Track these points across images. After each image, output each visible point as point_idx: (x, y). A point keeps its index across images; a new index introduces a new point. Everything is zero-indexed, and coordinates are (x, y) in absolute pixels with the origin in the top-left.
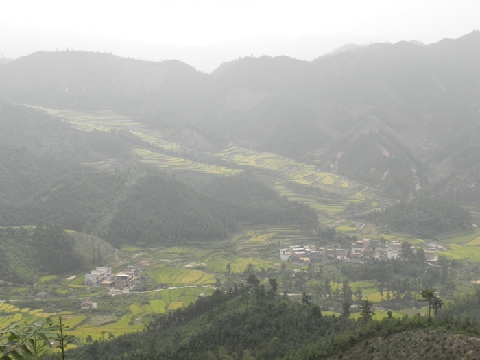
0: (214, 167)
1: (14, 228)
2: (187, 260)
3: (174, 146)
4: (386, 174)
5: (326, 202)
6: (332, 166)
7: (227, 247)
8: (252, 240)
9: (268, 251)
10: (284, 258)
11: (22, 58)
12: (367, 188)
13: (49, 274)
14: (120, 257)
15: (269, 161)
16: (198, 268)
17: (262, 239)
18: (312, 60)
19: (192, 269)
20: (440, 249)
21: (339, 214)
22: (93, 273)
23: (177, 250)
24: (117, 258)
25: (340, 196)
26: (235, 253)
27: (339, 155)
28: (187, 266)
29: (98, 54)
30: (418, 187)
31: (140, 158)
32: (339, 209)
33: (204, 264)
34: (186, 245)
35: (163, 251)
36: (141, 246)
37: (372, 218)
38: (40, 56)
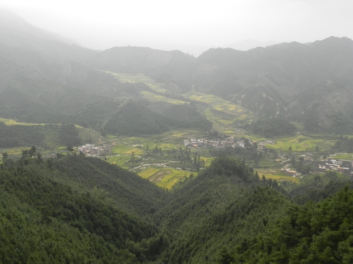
0: (176, 100)
1: (53, 124)
2: (134, 143)
3: (164, 90)
4: (262, 106)
5: (226, 119)
6: (239, 102)
7: (158, 138)
8: (174, 135)
9: (180, 141)
10: (186, 144)
11: (107, 50)
12: (251, 112)
13: (64, 146)
14: (102, 140)
15: (208, 99)
16: (138, 147)
17: (179, 135)
18: (247, 50)
19: (135, 147)
20: (271, 144)
21: (230, 125)
22: (83, 146)
23: (133, 138)
24: (100, 140)
25: (233, 116)
26: (161, 141)
27: (243, 97)
28: (134, 146)
29: (143, 48)
30: (278, 113)
31: (143, 95)
32: (231, 122)
33: (142, 145)
34: (139, 136)
35: (127, 138)
36: (117, 136)
37: (246, 127)
38: (116, 49)
